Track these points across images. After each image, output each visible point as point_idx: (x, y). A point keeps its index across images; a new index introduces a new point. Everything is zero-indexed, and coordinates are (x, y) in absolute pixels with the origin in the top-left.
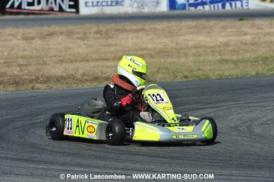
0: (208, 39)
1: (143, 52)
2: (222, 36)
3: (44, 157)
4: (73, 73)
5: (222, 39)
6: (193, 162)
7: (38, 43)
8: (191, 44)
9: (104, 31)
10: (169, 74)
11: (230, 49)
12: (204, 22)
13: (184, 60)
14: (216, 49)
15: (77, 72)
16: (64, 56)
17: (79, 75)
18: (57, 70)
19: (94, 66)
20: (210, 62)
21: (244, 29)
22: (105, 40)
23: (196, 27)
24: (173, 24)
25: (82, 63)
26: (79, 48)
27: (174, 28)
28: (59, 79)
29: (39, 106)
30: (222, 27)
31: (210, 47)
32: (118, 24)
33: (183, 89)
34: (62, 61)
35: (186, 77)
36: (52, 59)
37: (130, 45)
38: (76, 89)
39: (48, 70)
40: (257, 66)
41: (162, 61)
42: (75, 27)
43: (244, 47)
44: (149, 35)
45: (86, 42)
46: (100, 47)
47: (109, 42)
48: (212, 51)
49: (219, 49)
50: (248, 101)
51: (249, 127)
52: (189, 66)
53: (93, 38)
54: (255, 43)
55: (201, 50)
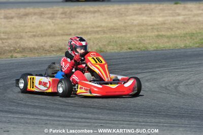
0: (149, 19)
1: (98, 29)
2: (160, 17)
3: (19, 109)
4: (43, 45)
5: (160, 19)
6: (131, 113)
7: (16, 21)
8: (135, 22)
9: (68, 13)
10: (117, 46)
11: (166, 26)
13: (129, 35)
14: (155, 27)
15: (46, 44)
16: (36, 32)
17: (47, 47)
18: (31, 43)
19: (59, 40)
20: (149, 36)
21: (177, 11)
22: (68, 19)
23: (140, 9)
25: (51, 37)
26: (48, 25)
28: (32, 50)
29: (16, 71)
30: (161, 9)
31: (151, 25)
32: (80, 7)
33: (127, 58)
34: (34, 36)
35: (130, 49)
36: (27, 34)
37: (88, 23)
38: (45, 58)
39: (23, 42)
40: (186, 41)
41: (112, 36)
43: (176, 25)
44: (103, 15)
45: (54, 21)
46: (64, 25)
47: (72, 20)
48: (152, 29)
49: (157, 27)
50: (177, 67)
51: (176, 87)
52: (133, 40)
53: (59, 18)
54: (186, 22)
55: (143, 28)
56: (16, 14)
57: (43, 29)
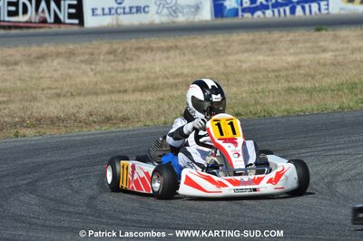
0: (270, 59)
1: (177, 80)
2: (290, 54)
4: (75, 111)
5: (291, 59)
7: (24, 69)
8: (245, 66)
9: (119, 51)
11: (302, 72)
12: (264, 35)
13: (235, 89)
14: (282, 74)
15: (80, 111)
16: (61, 88)
17: (82, 115)
18: (51, 108)
19: (105, 102)
20: (273, 91)
21: (322, 44)
22: (121, 64)
23: (253, 41)
24: (220, 39)
25: (88, 97)
26: (85, 75)
27: (221, 44)
28: (54, 121)
29: (25, 161)
30: (291, 41)
31: (274, 71)
32: (140, 40)
34: (59, 95)
35: (237, 114)
36: (45, 92)
37: (157, 69)
38: (79, 136)
39: (38, 108)
40: (341, 97)
42: (78, 46)
43: (322, 69)
44: (184, 55)
45: (93, 67)
46: (114, 74)
47: (127, 66)
48: (277, 77)
49: (286, 73)
51: (329, 185)
52: (242, 98)
53: (103, 61)
54: (338, 63)
55: (260, 75)
56: (24, 55)
57: (73, 82)
